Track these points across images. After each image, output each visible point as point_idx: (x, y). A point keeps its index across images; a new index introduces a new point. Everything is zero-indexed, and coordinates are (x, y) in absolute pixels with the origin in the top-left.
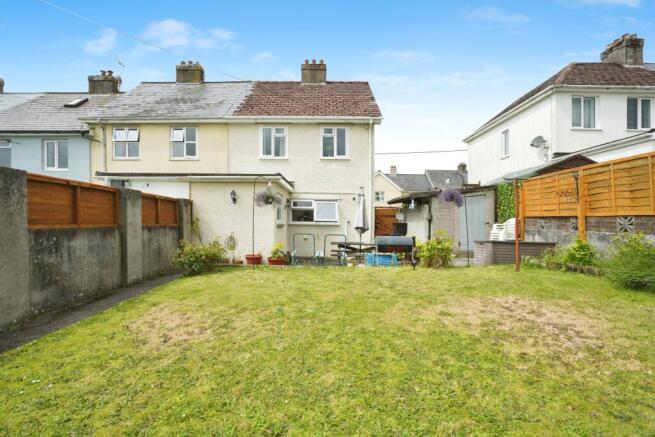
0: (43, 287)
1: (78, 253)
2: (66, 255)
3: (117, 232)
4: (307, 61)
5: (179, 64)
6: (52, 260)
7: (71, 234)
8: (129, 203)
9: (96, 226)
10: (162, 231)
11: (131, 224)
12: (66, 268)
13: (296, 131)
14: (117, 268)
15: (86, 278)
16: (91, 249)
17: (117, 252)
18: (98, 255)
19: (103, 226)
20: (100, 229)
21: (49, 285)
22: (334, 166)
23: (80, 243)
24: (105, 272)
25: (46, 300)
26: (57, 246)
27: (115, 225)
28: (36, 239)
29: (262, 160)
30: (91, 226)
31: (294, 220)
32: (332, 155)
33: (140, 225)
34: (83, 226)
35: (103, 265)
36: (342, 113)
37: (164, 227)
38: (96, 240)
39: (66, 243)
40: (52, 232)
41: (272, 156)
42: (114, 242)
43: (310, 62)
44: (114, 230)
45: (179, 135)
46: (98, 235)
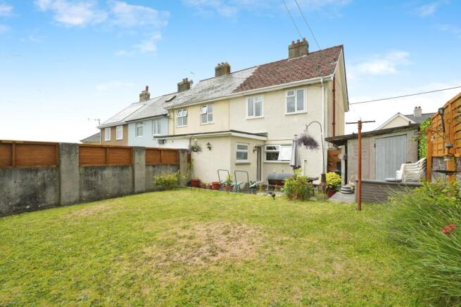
0: (88, 190)
1: (106, 176)
2: (100, 177)
3: (130, 168)
4: (293, 42)
5: (217, 65)
6: (93, 179)
7: (103, 168)
8: (136, 153)
9: (118, 164)
10: (164, 167)
11: (138, 164)
12: (100, 182)
13: (269, 97)
14: (131, 184)
15: (110, 188)
16: (114, 175)
17: (130, 177)
18: (118, 178)
19: (121, 164)
20: (120, 166)
21: (91, 189)
22: (295, 119)
23: (108, 173)
24: (122, 186)
25: (90, 195)
26: (96, 174)
27: (129, 164)
28: (85, 170)
29: (247, 120)
30: (115, 165)
31: (267, 159)
32: (294, 111)
33: (144, 164)
34: (110, 165)
35: (121, 182)
36: (303, 78)
37: (166, 165)
38: (117, 171)
39: (100, 172)
40: (93, 168)
41: (254, 117)
42: (128, 172)
43: (296, 42)
44: (128, 166)
45: (205, 110)
46: (118, 169)
